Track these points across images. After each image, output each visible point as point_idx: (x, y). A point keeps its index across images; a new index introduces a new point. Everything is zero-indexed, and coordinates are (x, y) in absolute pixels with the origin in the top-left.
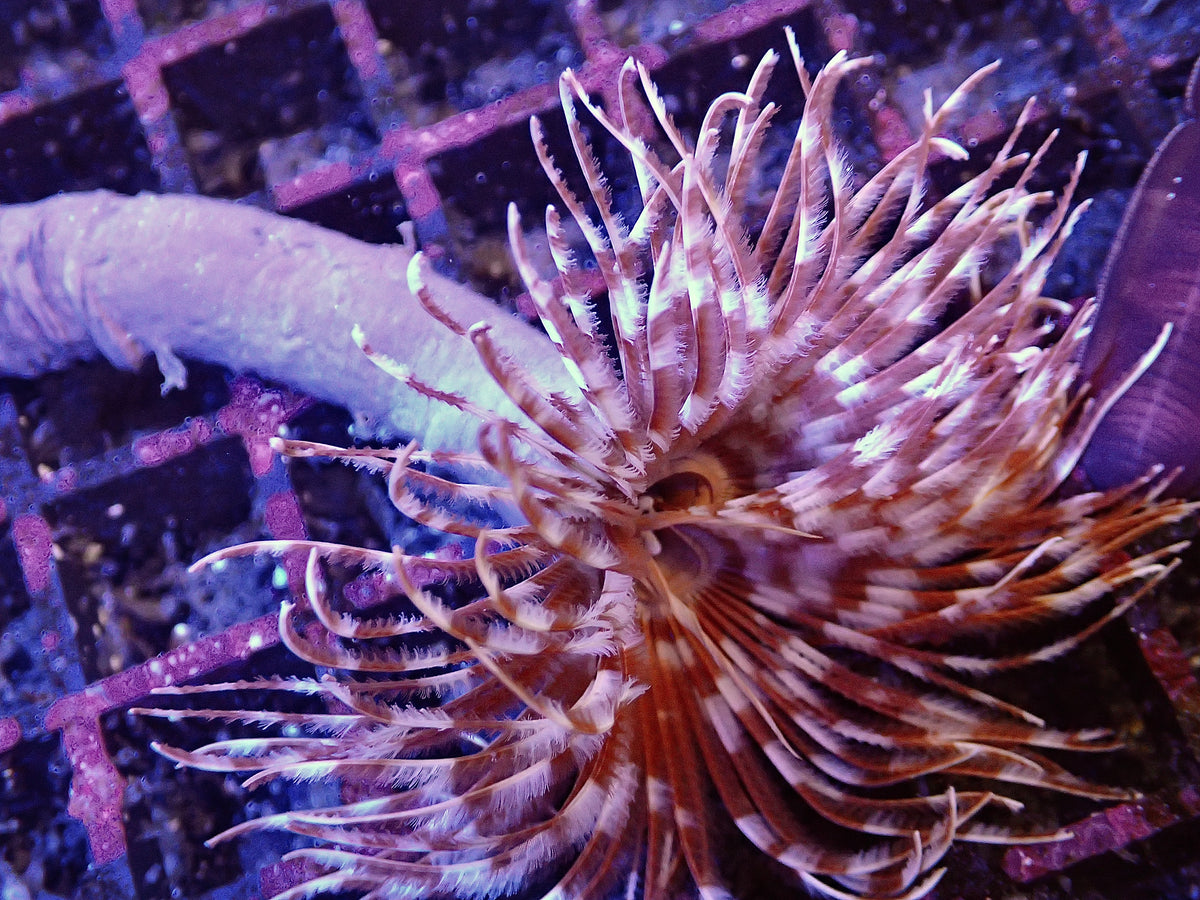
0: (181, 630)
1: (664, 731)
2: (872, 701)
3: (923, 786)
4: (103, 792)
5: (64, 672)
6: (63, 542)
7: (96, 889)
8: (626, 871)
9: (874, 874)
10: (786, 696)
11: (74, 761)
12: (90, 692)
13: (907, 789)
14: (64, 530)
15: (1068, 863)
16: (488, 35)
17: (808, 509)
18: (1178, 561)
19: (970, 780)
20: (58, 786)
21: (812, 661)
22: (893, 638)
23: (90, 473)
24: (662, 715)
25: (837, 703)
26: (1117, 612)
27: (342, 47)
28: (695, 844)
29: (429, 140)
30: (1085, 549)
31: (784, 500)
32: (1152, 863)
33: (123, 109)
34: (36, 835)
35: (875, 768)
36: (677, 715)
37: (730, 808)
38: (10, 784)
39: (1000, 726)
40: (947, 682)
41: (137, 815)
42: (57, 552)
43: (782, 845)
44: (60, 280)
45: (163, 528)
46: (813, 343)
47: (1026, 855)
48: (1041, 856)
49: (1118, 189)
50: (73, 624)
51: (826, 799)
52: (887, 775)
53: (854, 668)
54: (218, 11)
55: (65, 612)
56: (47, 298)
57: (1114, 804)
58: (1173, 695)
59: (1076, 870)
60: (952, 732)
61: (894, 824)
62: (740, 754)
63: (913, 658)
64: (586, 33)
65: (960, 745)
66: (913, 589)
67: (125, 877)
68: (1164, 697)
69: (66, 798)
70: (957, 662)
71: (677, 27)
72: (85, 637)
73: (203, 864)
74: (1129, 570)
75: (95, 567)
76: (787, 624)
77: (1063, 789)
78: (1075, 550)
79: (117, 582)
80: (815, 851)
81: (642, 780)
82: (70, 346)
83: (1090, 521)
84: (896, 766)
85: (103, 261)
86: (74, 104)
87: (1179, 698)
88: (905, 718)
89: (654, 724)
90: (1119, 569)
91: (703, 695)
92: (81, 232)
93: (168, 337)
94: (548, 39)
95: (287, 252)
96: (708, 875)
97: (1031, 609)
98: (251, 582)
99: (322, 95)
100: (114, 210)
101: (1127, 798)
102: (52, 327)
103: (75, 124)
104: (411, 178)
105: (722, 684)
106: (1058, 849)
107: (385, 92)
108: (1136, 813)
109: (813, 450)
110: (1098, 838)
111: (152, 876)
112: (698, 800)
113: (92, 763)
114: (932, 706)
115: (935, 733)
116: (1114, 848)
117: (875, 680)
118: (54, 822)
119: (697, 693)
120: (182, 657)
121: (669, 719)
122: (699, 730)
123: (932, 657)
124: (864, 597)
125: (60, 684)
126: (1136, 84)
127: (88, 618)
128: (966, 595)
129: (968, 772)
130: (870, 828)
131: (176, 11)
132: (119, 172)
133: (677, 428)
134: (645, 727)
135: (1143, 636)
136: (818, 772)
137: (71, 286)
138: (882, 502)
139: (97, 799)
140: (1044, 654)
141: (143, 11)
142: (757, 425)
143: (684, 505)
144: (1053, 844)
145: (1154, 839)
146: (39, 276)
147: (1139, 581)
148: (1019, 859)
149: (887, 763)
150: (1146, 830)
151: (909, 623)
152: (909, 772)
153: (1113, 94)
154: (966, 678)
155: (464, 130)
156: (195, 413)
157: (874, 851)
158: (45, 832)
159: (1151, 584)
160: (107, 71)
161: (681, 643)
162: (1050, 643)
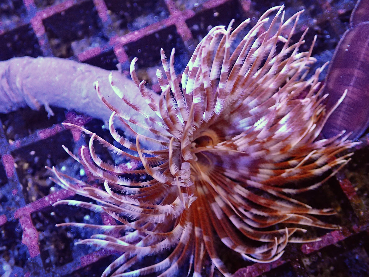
0: (53, 189)
1: (200, 213)
2: (261, 203)
3: (277, 227)
4: (32, 236)
5: (19, 201)
6: (17, 163)
7: (31, 265)
8: (190, 255)
9: (263, 253)
10: (236, 202)
11: (23, 227)
12: (27, 207)
13: (272, 228)
14: (18, 159)
15: (321, 248)
16: (140, 9)
17: (242, 145)
18: (350, 159)
19: (291, 224)
20: (18, 235)
21: (243, 192)
22: (267, 184)
23: (25, 142)
24: (199, 208)
25: (250, 203)
26: (333, 174)
27: (96, 13)
28: (210, 246)
29: (124, 39)
30: (323, 157)
31: (234, 143)
32: (345, 248)
33: (31, 32)
34: (11, 251)
35: (263, 222)
36: (203, 209)
37: (219, 235)
38: (4, 235)
39: (299, 209)
40: (283, 197)
41: (42, 243)
42: (16, 165)
43: (235, 246)
44: (15, 83)
45: (47, 158)
46: (242, 96)
47: (308, 246)
48: (312, 246)
49: (329, 50)
50: (21, 187)
51: (248, 232)
52: (266, 224)
53: (256, 193)
54: (57, 3)
55: (18, 183)
56: (11, 89)
57: (333, 230)
58: (350, 198)
59: (322, 250)
60: (285, 211)
61: (269, 238)
62: (222, 219)
63: (274, 190)
64: (170, 7)
65: (287, 215)
66: (272, 169)
67: (40, 261)
68: (347, 199)
69: (21, 239)
70: (286, 191)
71: (196, 4)
72: (25, 191)
73: (62, 258)
74: (336, 162)
75: (26, 170)
76: (235, 181)
77: (318, 226)
78: (320, 157)
79: (33, 174)
80: (245, 247)
81: (193, 227)
82: (18, 103)
83: (324, 148)
84: (269, 221)
85: (28, 77)
86: (16, 31)
87: (352, 199)
88: (271, 207)
89: (197, 211)
90: (333, 162)
91: (211, 203)
92: (21, 69)
93: (47, 100)
94: (158, 9)
95: (83, 73)
96: (214, 255)
97: (308, 175)
98: (73, 174)
99: (90, 27)
100: (30, 62)
101: (337, 228)
102: (13, 97)
103: (16, 37)
104: (119, 51)
105: (217, 199)
106: (317, 244)
107: (110, 26)
108: (340, 233)
109: (243, 128)
110: (329, 240)
111: (47, 261)
112: (210, 233)
113: (29, 228)
114: (279, 203)
115: (280, 211)
116: (333, 243)
117: (262, 196)
118: (16, 247)
119: (209, 202)
120: (55, 196)
121: (201, 209)
122: (210, 212)
123: (279, 189)
124: (258, 172)
125: (18, 204)
126: (334, 18)
127: (25, 185)
128: (288, 170)
129: (290, 222)
130: (262, 240)
131: (45, 3)
132: (30, 52)
133: (201, 121)
134: (194, 212)
135: (341, 181)
136: (246, 224)
137: (18, 85)
138: (264, 142)
139: (30, 238)
140: (312, 188)
141: (36, 3)
142: (226, 121)
143: (204, 145)
144: (316, 242)
145: (345, 240)
146: (8, 82)
147: (339, 165)
148: (305, 248)
149: (266, 221)
150: (343, 238)
151: (272, 179)
152: (272, 223)
153: (327, 22)
154: (289, 195)
155: (134, 37)
156: (55, 123)
157: (263, 246)
158: (13, 250)
159: (342, 166)
160: (25, 21)
161: (204, 187)
162: (313, 184)
